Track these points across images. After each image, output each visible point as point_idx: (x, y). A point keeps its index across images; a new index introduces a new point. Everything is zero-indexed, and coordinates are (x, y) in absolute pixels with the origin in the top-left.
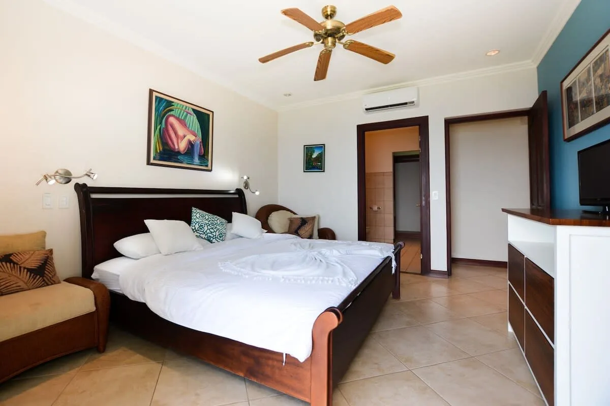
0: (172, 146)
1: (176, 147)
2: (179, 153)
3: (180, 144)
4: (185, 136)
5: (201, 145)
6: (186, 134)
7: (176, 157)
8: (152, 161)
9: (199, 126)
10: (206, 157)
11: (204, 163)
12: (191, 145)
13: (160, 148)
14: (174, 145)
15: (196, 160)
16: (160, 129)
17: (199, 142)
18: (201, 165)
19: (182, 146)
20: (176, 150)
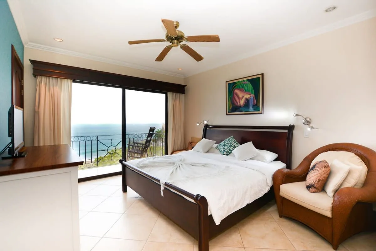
0: (237, 104)
1: (239, 104)
2: (240, 107)
3: (240, 102)
4: (243, 97)
5: (254, 99)
6: (244, 95)
7: (239, 109)
8: (228, 113)
9: (252, 88)
10: (258, 105)
11: (257, 109)
12: (247, 101)
13: (231, 107)
14: (237, 103)
15: (251, 108)
16: (231, 98)
17: (252, 97)
18: (255, 111)
19: (242, 102)
20: (239, 106)
